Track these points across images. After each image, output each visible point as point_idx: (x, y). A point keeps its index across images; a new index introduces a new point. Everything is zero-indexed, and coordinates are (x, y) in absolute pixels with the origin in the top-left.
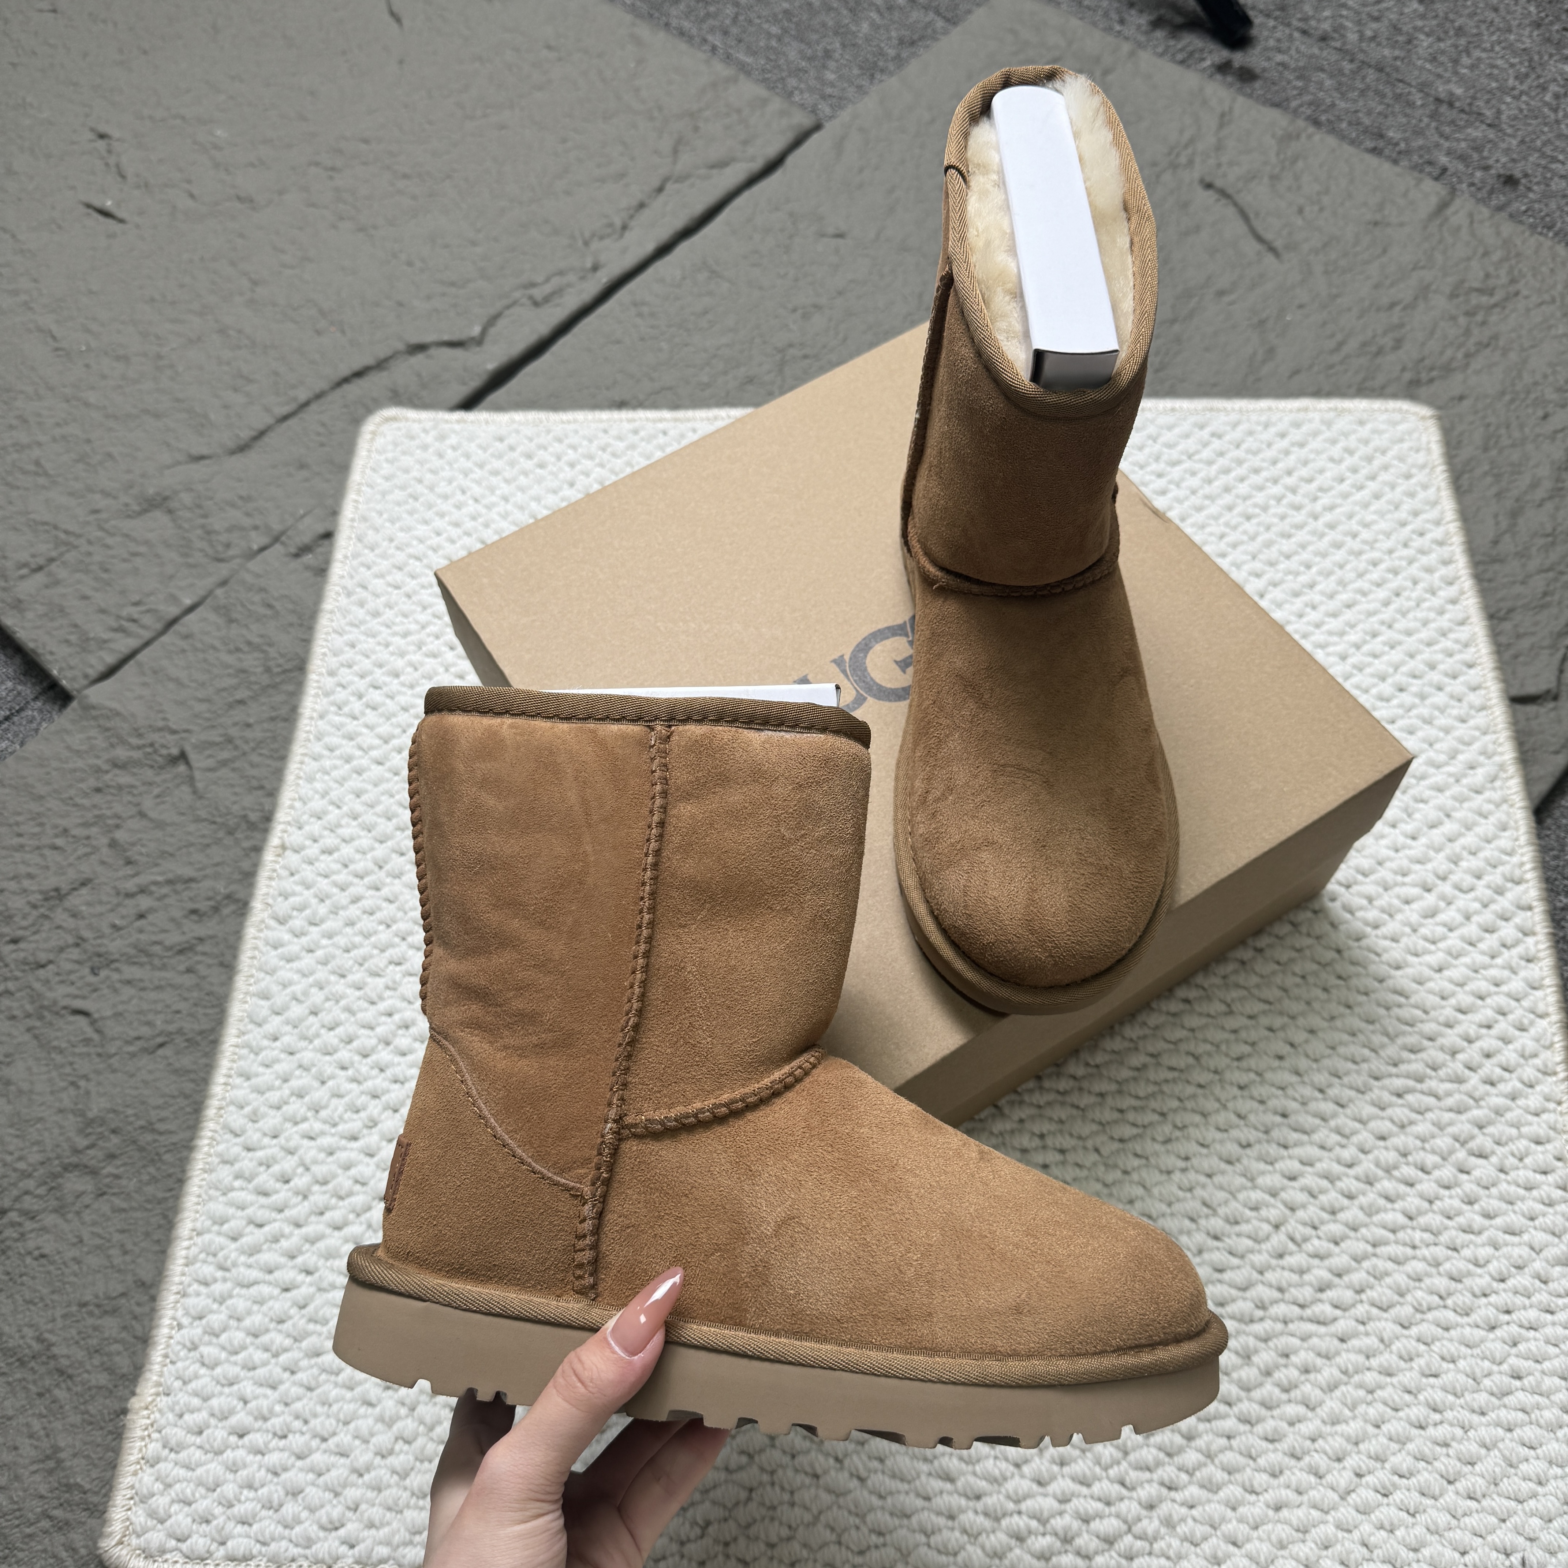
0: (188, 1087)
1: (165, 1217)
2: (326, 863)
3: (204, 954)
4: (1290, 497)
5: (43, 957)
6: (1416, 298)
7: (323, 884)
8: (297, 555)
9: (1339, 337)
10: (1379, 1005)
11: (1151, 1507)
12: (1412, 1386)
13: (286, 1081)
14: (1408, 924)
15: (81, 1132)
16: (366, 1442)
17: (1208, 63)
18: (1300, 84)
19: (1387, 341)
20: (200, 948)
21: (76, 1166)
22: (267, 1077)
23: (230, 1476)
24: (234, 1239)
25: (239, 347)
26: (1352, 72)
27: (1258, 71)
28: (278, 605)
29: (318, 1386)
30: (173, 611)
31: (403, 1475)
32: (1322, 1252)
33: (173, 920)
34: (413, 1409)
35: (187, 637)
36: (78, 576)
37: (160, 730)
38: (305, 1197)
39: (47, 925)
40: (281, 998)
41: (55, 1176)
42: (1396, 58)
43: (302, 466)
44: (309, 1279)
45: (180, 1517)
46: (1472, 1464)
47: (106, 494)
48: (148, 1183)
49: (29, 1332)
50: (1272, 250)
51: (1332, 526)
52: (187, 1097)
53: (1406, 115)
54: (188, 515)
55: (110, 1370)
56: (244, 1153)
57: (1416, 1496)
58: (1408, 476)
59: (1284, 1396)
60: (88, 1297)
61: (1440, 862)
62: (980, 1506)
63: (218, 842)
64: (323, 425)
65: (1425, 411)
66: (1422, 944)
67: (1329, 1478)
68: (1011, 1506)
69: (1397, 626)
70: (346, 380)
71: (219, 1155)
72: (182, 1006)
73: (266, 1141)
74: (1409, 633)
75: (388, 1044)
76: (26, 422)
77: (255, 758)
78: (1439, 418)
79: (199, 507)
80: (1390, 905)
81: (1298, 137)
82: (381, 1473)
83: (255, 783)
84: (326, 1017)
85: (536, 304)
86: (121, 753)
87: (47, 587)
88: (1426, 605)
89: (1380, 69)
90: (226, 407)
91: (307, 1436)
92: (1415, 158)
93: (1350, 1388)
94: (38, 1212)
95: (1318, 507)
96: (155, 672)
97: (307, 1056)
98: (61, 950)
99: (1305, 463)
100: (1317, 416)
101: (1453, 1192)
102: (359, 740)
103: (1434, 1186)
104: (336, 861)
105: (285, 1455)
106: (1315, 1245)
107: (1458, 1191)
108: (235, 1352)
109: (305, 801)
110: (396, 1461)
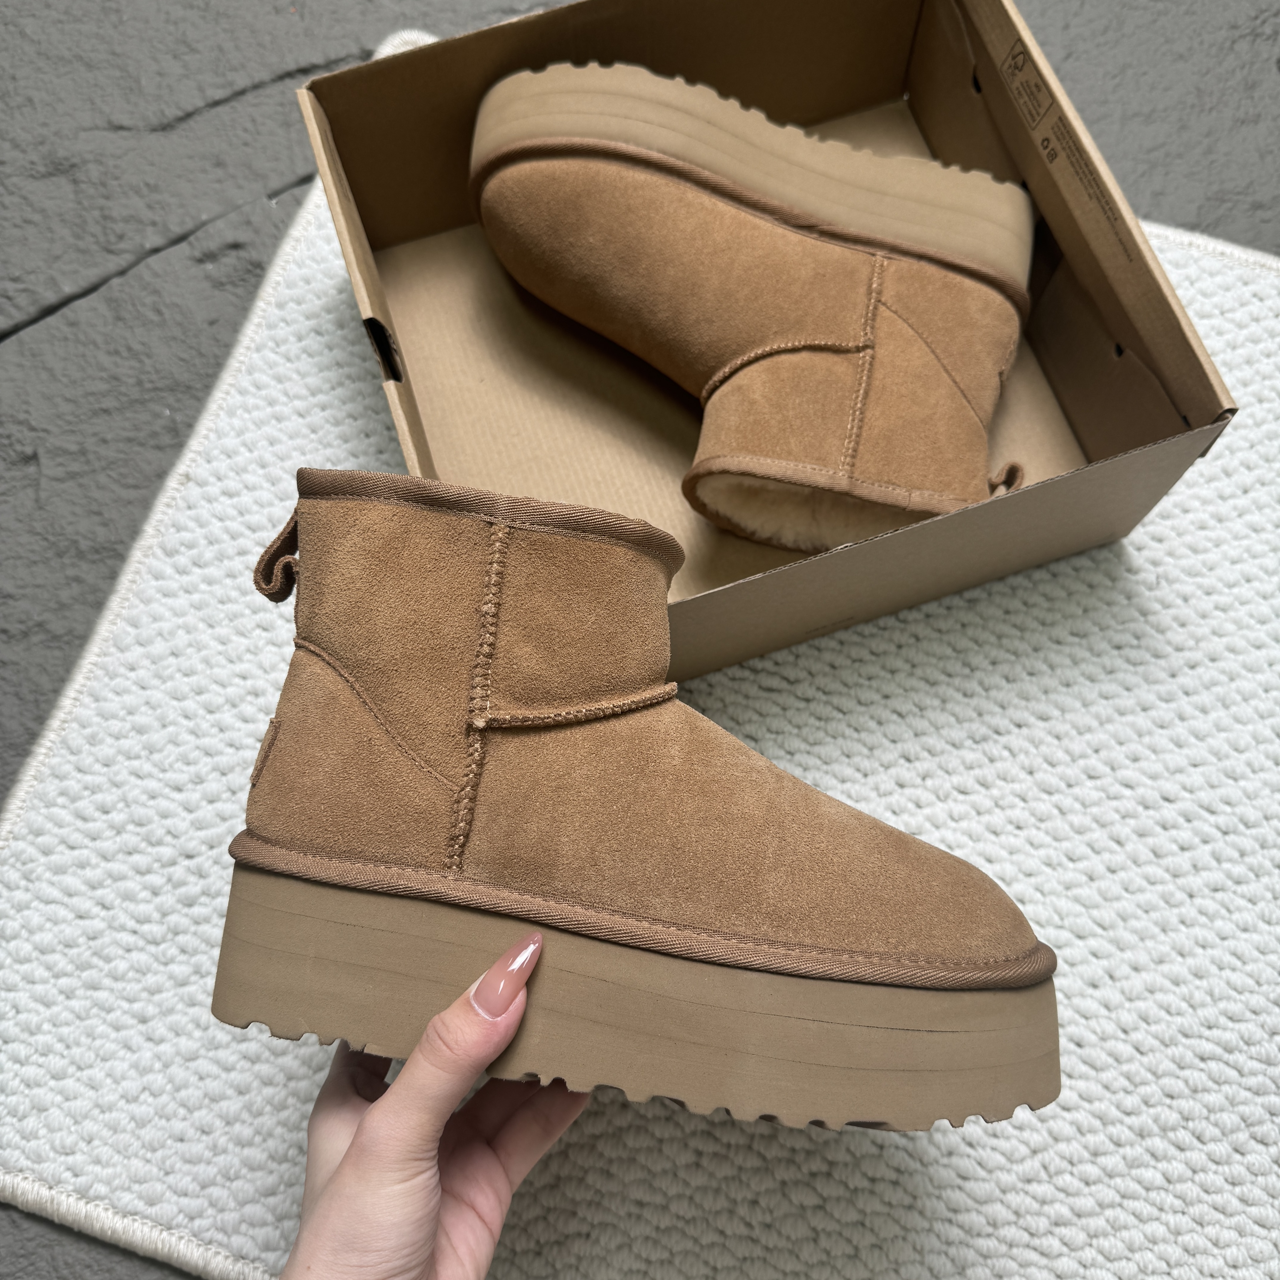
2: (225, 505)
7: (216, 527)
13: (130, 713)
16: (116, 1082)
22: (114, 704)
24: (45, 854)
29: (88, 1017)
31: (141, 1123)
32: (1071, 1189)
34: (166, 1066)
38: (119, 833)
40: (148, 630)
44: (103, 913)
56: (75, 774)
71: (52, 768)
73: (97, 767)
75: (234, 706)
82: (120, 1117)
84: (184, 663)
91: (66, 1061)
97: (156, 695)
101: (1220, 1168)
102: (288, 385)
103: (1204, 1157)
104: (234, 507)
105: (42, 1072)
106: (1066, 1180)
107: (1226, 1168)
108: (21, 962)
109: (220, 435)
110: (139, 1110)
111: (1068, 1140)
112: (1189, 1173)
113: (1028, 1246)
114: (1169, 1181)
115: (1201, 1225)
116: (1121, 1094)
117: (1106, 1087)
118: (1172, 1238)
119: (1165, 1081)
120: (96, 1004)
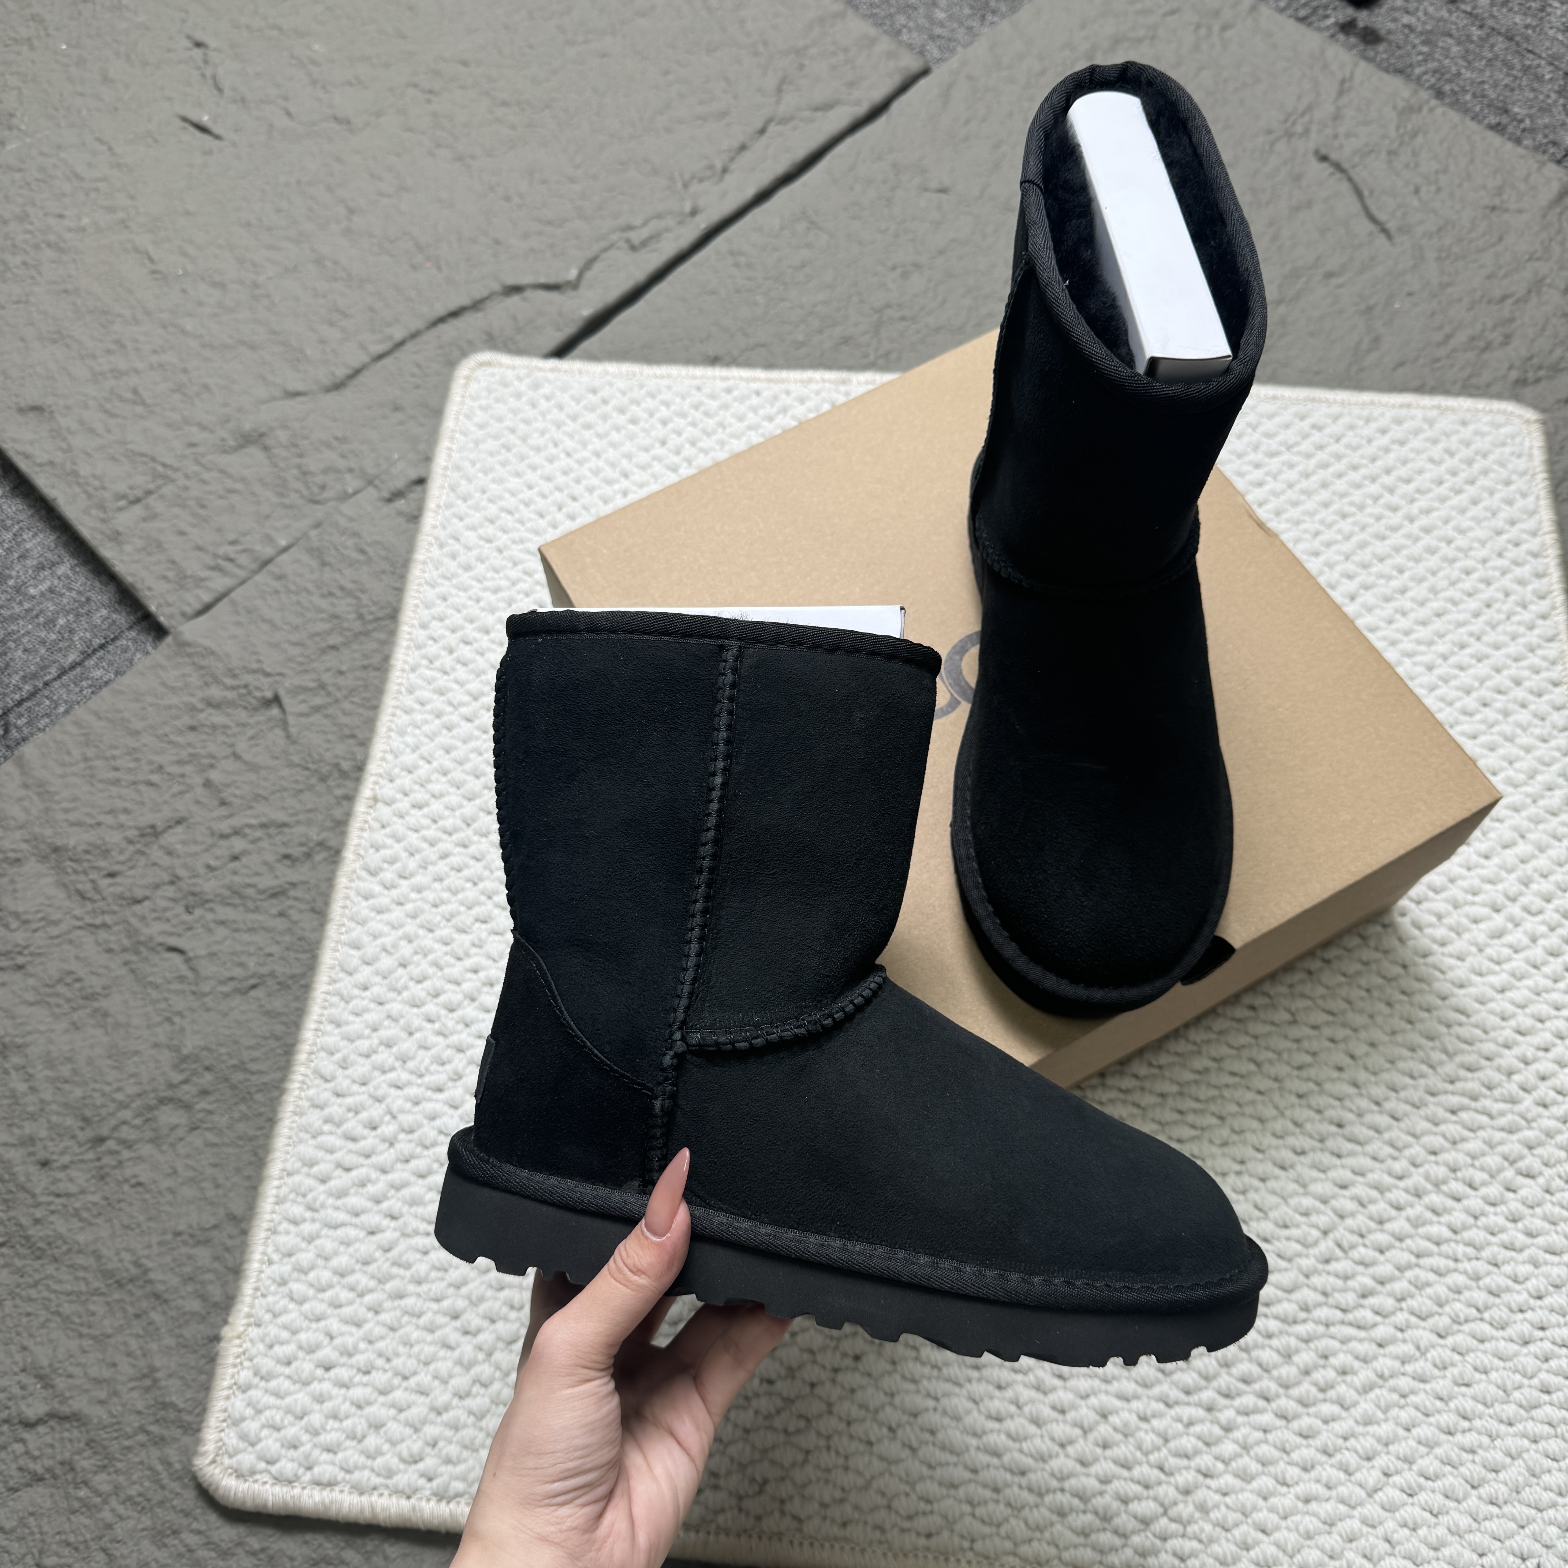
0: (279, 1029)
1: (255, 1154)
2: (416, 817)
3: (296, 899)
4: (1387, 498)
5: (139, 893)
6: (1529, 292)
7: (413, 839)
8: (390, 500)
9: (1447, 329)
10: (1440, 1022)
11: (1187, 1492)
12: (1444, 1394)
13: (375, 1030)
14: (1476, 944)
15: (175, 1067)
16: (445, 1382)
17: (1331, 21)
18: (1425, 49)
19: (1496, 336)
20: (292, 893)
21: (170, 1100)
22: (356, 1025)
23: (317, 1407)
24: (323, 1181)
25: (335, 279)
26: (1480, 38)
27: (1383, 32)
28: (370, 551)
29: (401, 1327)
30: (269, 551)
31: (480, 1416)
32: (1367, 1260)
33: (265, 863)
34: (490, 1354)
35: (280, 577)
36: (176, 510)
37: (254, 672)
38: (391, 1144)
39: (142, 861)
40: (371, 949)
41: (151, 1108)
42: (1527, 27)
43: (397, 408)
44: (393, 1224)
45: (270, 1442)
46: (1496, 1471)
47: (203, 427)
48: (239, 1120)
49: (127, 1257)
50: (1385, 231)
51: (1427, 530)
52: (277, 1038)
53: (1533, 90)
54: (283, 453)
55: (204, 1298)
56: (333, 1099)
57: (1440, 1498)
58: (1508, 483)
59: (1320, 1396)
60: (182, 1227)
61: (1510, 883)
62: (1024, 1481)
63: (311, 788)
64: (418, 366)
65: (1531, 414)
66: (1487, 965)
67: (1358, 1476)
68: (1054, 1484)
69: (1485, 638)
70: (442, 320)
71: (310, 1099)
72: (274, 949)
73: (355, 1088)
74: (1497, 647)
75: (473, 1000)
76: (123, 346)
77: (347, 706)
78: (1544, 423)
79: (295, 445)
80: (1459, 924)
81: (1420, 109)
82: (458, 1413)
83: (347, 732)
84: (415, 971)
85: (633, 248)
86: (216, 692)
87: (144, 520)
88: (1515, 619)
89: (1510, 39)
90: (322, 342)
91: (389, 1374)
92: (1540, 137)
93: (1384, 1392)
94: (136, 1142)
95: (1415, 509)
96: (249, 612)
97: (395, 1007)
98: (157, 886)
99: (1405, 462)
100: (1419, 413)
101: (1498, 1209)
102: (450, 695)
103: (1480, 1202)
104: (426, 816)
105: (369, 1390)
106: (1361, 1252)
107: (1503, 1208)
108: (322, 1290)
109: (396, 754)
110: (473, 1403)
111: (1353, 1215)
112: (1471, 1220)
113: (1343, 1322)
114: (1455, 1232)
115: (1496, 1265)
116: (1390, 1162)
117: (1375, 1159)
118: (1473, 1284)
119: (1426, 1139)
120: (406, 1312)
